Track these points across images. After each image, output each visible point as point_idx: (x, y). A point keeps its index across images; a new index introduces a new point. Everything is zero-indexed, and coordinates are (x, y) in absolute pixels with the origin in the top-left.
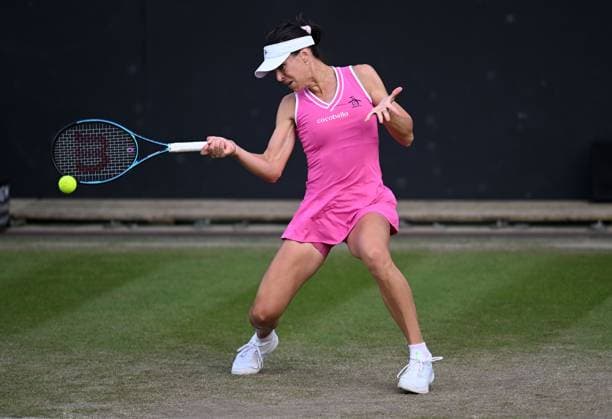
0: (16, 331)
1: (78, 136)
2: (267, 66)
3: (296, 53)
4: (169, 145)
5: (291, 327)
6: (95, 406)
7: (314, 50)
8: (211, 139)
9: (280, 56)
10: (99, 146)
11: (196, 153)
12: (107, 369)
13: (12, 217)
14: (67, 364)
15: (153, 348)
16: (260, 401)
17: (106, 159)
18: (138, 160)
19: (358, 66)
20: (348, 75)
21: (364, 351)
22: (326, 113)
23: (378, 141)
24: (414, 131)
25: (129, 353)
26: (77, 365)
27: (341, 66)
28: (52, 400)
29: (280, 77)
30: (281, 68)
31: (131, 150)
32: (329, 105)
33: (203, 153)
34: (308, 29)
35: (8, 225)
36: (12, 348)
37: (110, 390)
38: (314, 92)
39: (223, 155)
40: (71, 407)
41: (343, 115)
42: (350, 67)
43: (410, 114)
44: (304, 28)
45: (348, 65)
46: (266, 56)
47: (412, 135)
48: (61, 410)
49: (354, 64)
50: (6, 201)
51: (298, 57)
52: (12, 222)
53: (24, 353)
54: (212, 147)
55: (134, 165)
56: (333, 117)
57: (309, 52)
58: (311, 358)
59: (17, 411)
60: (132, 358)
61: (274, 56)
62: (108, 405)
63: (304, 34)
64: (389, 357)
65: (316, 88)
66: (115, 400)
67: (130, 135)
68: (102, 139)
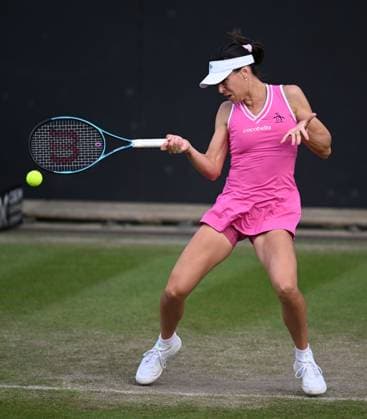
0: (25, 313)
1: (53, 132)
2: (210, 80)
3: (237, 70)
4: (133, 141)
5: (257, 315)
6: (90, 377)
7: (254, 68)
8: (170, 136)
9: (224, 71)
10: (70, 141)
11: (157, 149)
12: (101, 347)
13: (25, 216)
14: (67, 341)
15: (140, 329)
16: (230, 377)
17: (76, 152)
18: (105, 153)
19: (288, 86)
20: (278, 93)
21: (320, 336)
22: (252, 124)
23: (296, 155)
24: (332, 146)
25: (120, 333)
26: (76, 342)
27: (273, 84)
28: (54, 371)
29: (221, 90)
30: (224, 82)
31: (98, 144)
32: (256, 118)
33: (162, 149)
34: (249, 47)
35: (20, 222)
36: (20, 326)
37: (103, 364)
38: (248, 105)
39: (180, 151)
40: (70, 378)
41: (267, 128)
42: (281, 86)
43: (330, 131)
44: (246, 47)
45: (279, 84)
46: (211, 70)
47: (330, 150)
48: (62, 380)
49: (285, 84)
50: (20, 202)
51: (239, 74)
52: (24, 220)
53: (31, 331)
54: (171, 144)
55: (101, 158)
56: (258, 129)
57: (248, 69)
58: (274, 341)
59: (24, 380)
60: (122, 337)
61: (218, 72)
62: (102, 377)
63: (246, 53)
64: (340, 342)
65: (249, 102)
66: (107, 372)
67: (98, 132)
68: (73, 135)
